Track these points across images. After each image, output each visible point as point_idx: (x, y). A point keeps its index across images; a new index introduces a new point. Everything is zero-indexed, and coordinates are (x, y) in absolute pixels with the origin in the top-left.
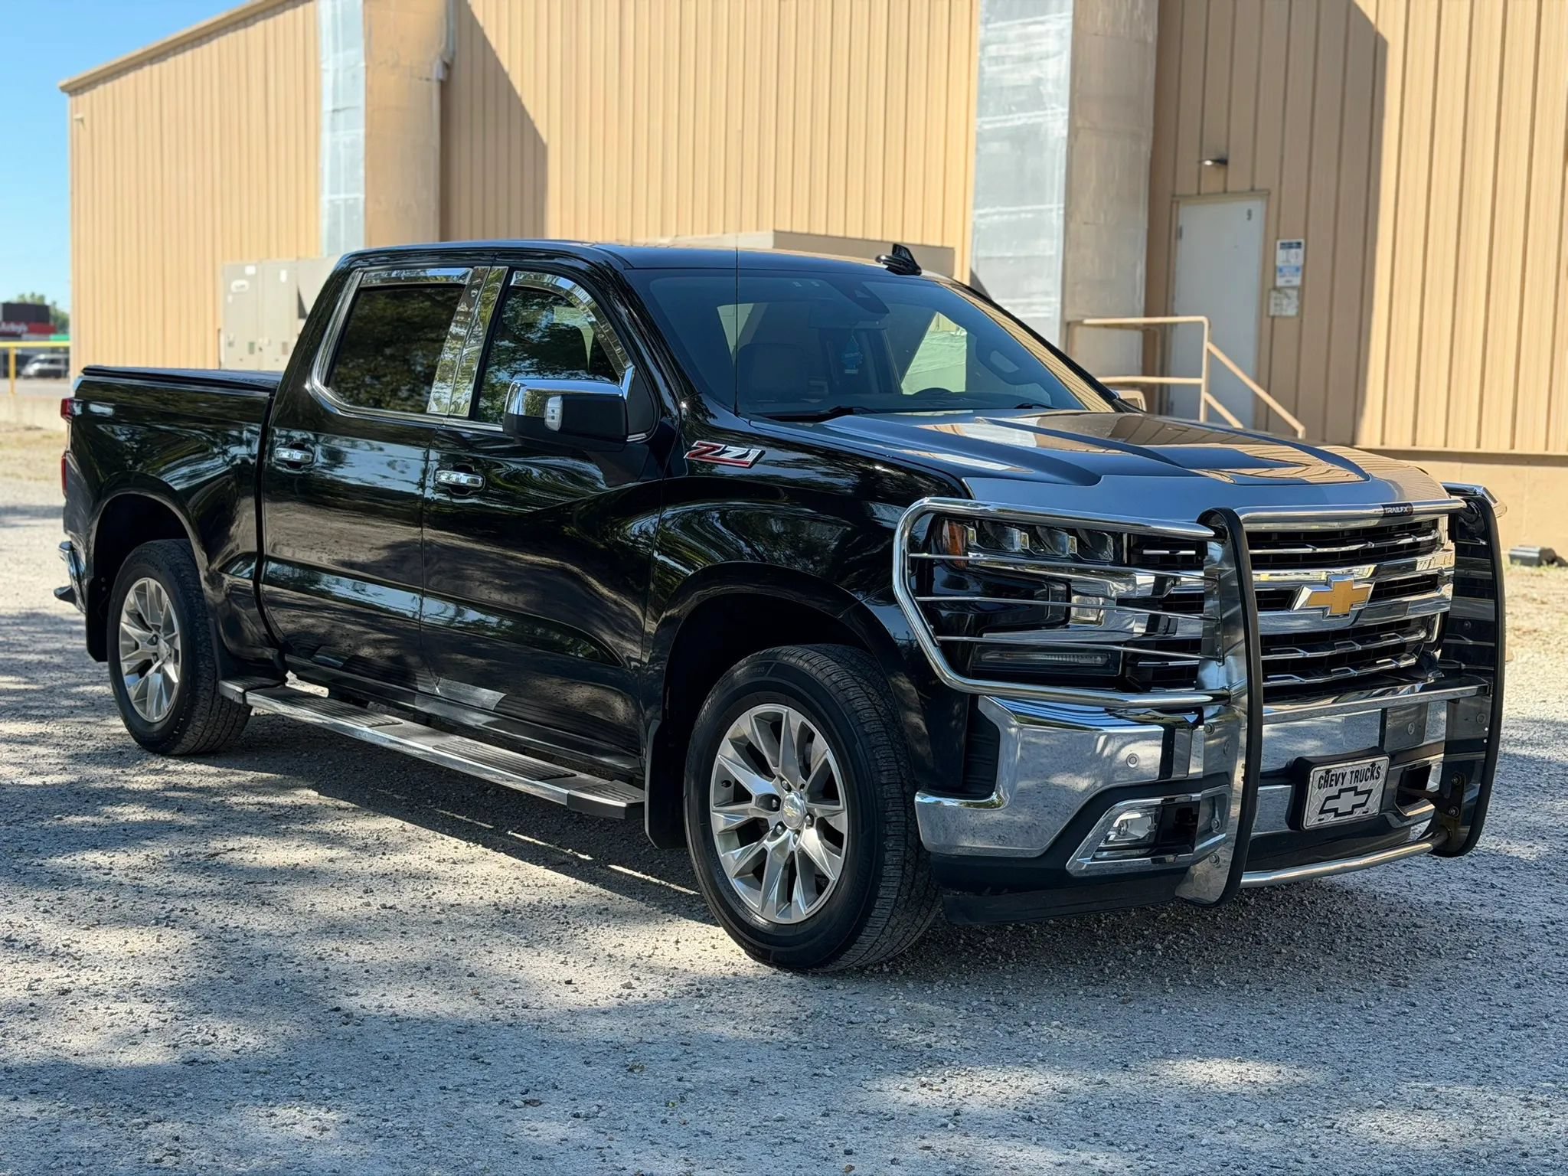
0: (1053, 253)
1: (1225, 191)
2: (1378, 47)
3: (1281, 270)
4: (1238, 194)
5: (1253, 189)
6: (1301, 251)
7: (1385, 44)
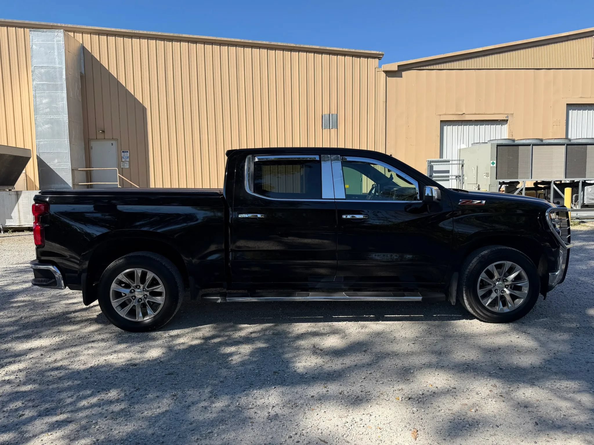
0: (67, 151)
1: (105, 139)
2: (144, 109)
3: (123, 157)
4: (109, 139)
5: (113, 139)
6: (128, 153)
7: (146, 109)
